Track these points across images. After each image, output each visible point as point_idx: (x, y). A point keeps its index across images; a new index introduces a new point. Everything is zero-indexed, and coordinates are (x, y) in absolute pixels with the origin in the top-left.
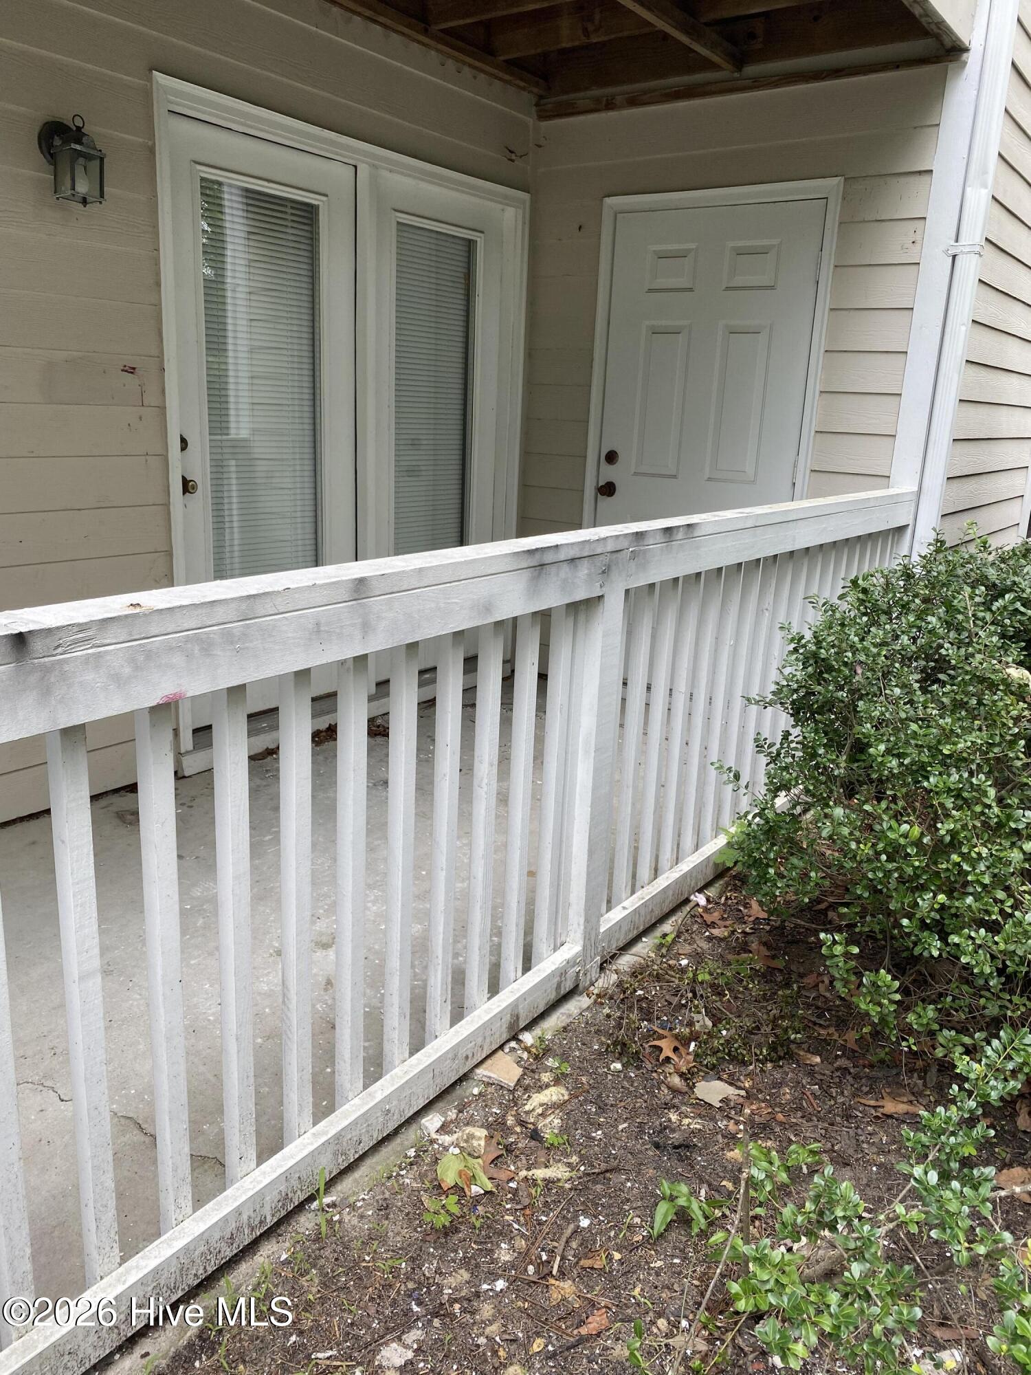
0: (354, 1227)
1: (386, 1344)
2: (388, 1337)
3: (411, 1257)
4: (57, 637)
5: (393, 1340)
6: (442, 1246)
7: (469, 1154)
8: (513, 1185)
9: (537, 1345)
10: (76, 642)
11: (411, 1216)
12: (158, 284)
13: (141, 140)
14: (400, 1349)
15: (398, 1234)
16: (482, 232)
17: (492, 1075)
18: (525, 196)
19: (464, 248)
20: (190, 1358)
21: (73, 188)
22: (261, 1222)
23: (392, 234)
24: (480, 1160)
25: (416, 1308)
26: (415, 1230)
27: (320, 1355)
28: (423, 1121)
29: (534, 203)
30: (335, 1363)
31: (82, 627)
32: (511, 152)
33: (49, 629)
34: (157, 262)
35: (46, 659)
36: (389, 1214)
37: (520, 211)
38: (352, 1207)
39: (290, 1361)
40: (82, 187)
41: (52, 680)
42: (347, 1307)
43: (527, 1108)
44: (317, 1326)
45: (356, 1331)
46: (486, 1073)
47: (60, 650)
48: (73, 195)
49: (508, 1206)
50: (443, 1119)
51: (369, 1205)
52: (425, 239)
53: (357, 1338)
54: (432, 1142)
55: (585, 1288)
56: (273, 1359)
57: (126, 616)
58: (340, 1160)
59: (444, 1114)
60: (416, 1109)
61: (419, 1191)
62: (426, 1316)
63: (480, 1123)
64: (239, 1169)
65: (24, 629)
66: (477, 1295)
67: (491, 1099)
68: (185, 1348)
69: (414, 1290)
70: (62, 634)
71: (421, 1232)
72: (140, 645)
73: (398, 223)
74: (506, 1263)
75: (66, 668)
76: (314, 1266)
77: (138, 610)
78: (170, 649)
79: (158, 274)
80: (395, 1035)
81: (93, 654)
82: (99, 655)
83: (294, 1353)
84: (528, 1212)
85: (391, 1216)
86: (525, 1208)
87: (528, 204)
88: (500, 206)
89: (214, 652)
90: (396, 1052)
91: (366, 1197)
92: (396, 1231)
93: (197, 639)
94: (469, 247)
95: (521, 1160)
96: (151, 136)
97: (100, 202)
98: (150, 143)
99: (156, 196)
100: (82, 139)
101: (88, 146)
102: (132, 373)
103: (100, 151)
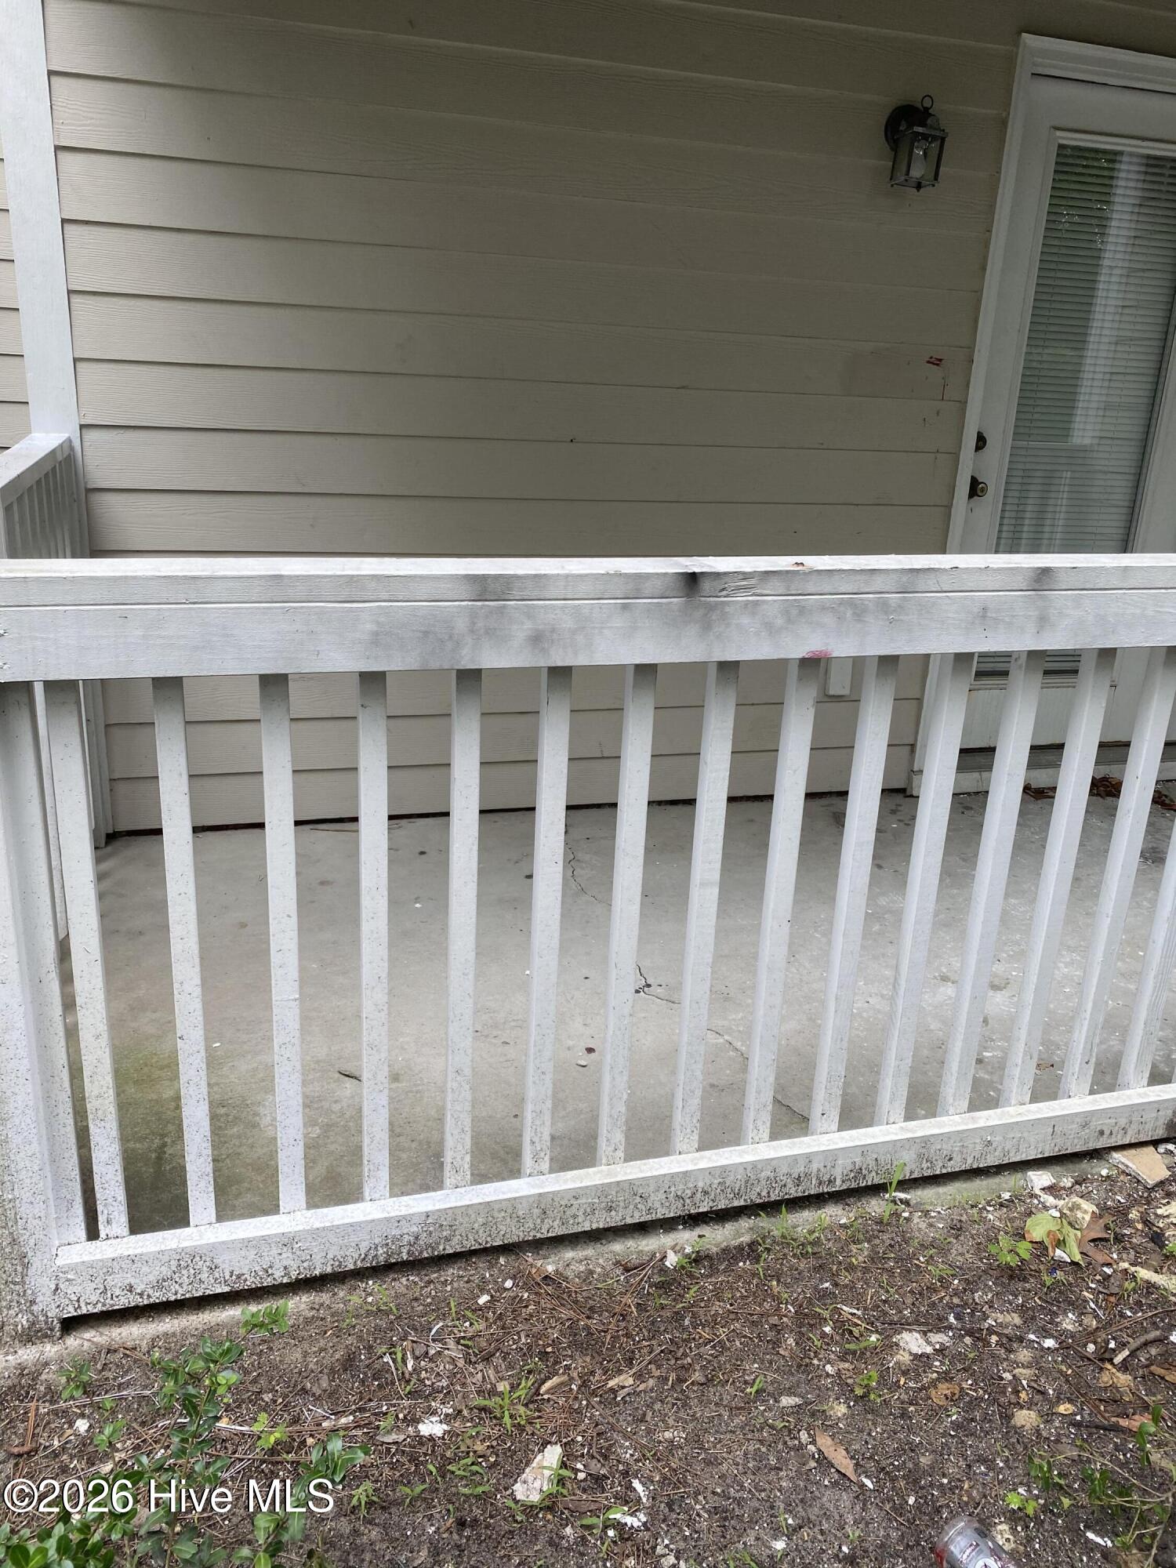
0: (919, 1230)
1: (910, 1331)
2: (914, 1327)
3: (966, 1279)
4: (723, 581)
5: (919, 1332)
6: (1003, 1285)
7: (1070, 1224)
8: (1109, 1271)
9: (1064, 1408)
10: (739, 588)
11: (981, 1246)
12: (984, 268)
13: (995, 112)
14: (921, 1341)
15: (962, 1254)
17: (1130, 1165)
20: (737, 1258)
21: (908, 173)
22: (830, 1181)
24: (1079, 1233)
25: (952, 1319)
26: (981, 1260)
27: (844, 1308)
28: (1030, 1173)
30: (856, 1320)
31: (746, 576)
33: (718, 573)
34: (987, 244)
35: (711, 599)
36: (960, 1235)
38: (926, 1213)
39: (818, 1300)
40: (916, 172)
41: (714, 618)
42: (885, 1285)
43: (1159, 1212)
44: (851, 1287)
45: (886, 1308)
46: (1124, 1160)
47: (724, 593)
48: (906, 180)
49: (1093, 1286)
50: (1054, 1181)
51: (942, 1219)
53: (885, 1314)
54: (1032, 1196)
55: (1146, 1390)
56: (803, 1291)
57: (787, 572)
58: (925, 1165)
59: (1059, 1177)
60: (1024, 1157)
61: (999, 1231)
62: (960, 1330)
63: (1096, 1202)
64: (820, 1124)
65: (697, 570)
66: (1021, 1339)
67: (1121, 1187)
68: (735, 1248)
69: (958, 1306)
70: (726, 579)
71: (986, 1264)
72: (795, 600)
74: (1066, 1330)
75: (727, 609)
76: (869, 1242)
77: (800, 568)
78: (823, 608)
79: (985, 258)
80: (1017, 1072)
81: (753, 601)
82: (756, 603)
83: (824, 1296)
84: (1112, 1299)
85: (962, 1238)
86: (1112, 1295)
89: (866, 619)
90: (1014, 1091)
91: (942, 1212)
92: (960, 1251)
93: (851, 604)
95: (1128, 1254)
96: (1007, 105)
97: (934, 186)
98: (1004, 114)
99: (999, 172)
100: (926, 120)
101: (931, 127)
102: (937, 365)
103: (944, 130)
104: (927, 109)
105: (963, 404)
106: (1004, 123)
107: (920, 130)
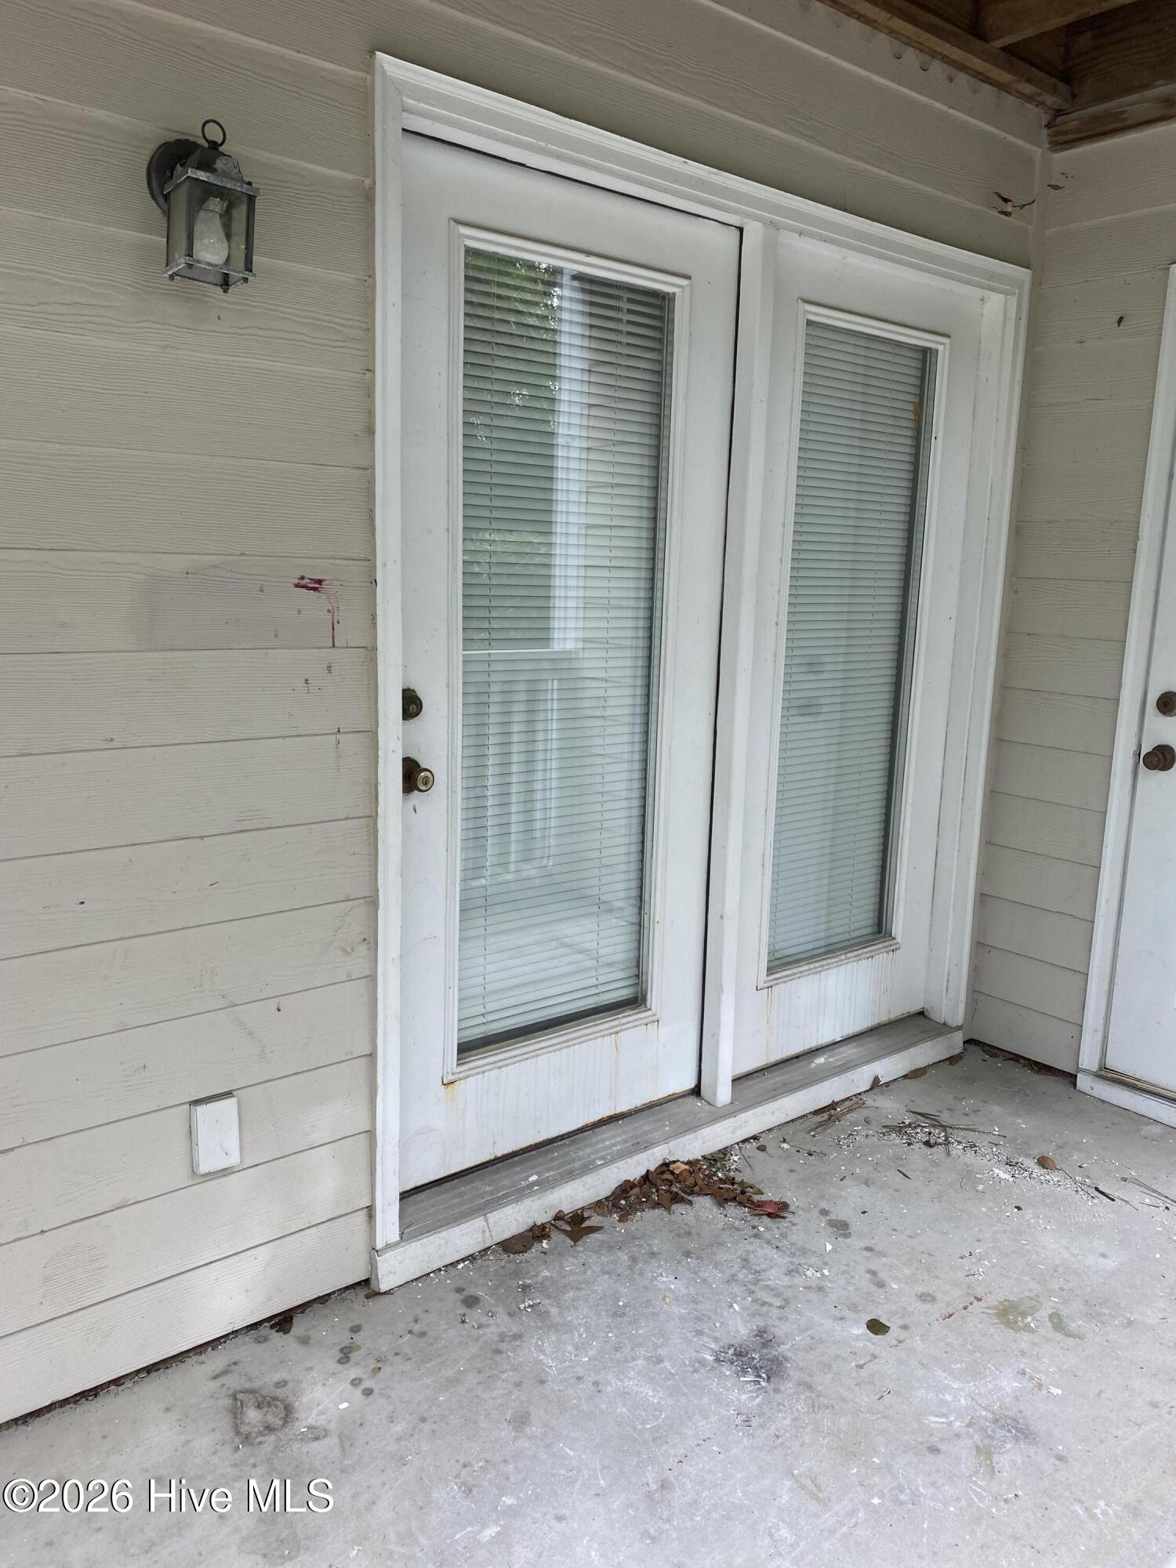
12: (371, 431)
13: (350, 177)
16: (947, 336)
18: (1023, 274)
19: (914, 364)
21: (190, 253)
23: (797, 342)
29: (1037, 283)
32: (1006, 200)
34: (369, 391)
37: (1013, 301)
52: (850, 349)
73: (810, 323)
79: (371, 413)
87: (1027, 287)
88: (980, 292)
94: (924, 361)
96: (369, 169)
97: (246, 280)
98: (367, 182)
99: (372, 276)
100: (214, 163)
101: (225, 175)
102: (315, 589)
103: (250, 184)
104: (214, 146)
105: (370, 651)
106: (369, 197)
107: (202, 176)
